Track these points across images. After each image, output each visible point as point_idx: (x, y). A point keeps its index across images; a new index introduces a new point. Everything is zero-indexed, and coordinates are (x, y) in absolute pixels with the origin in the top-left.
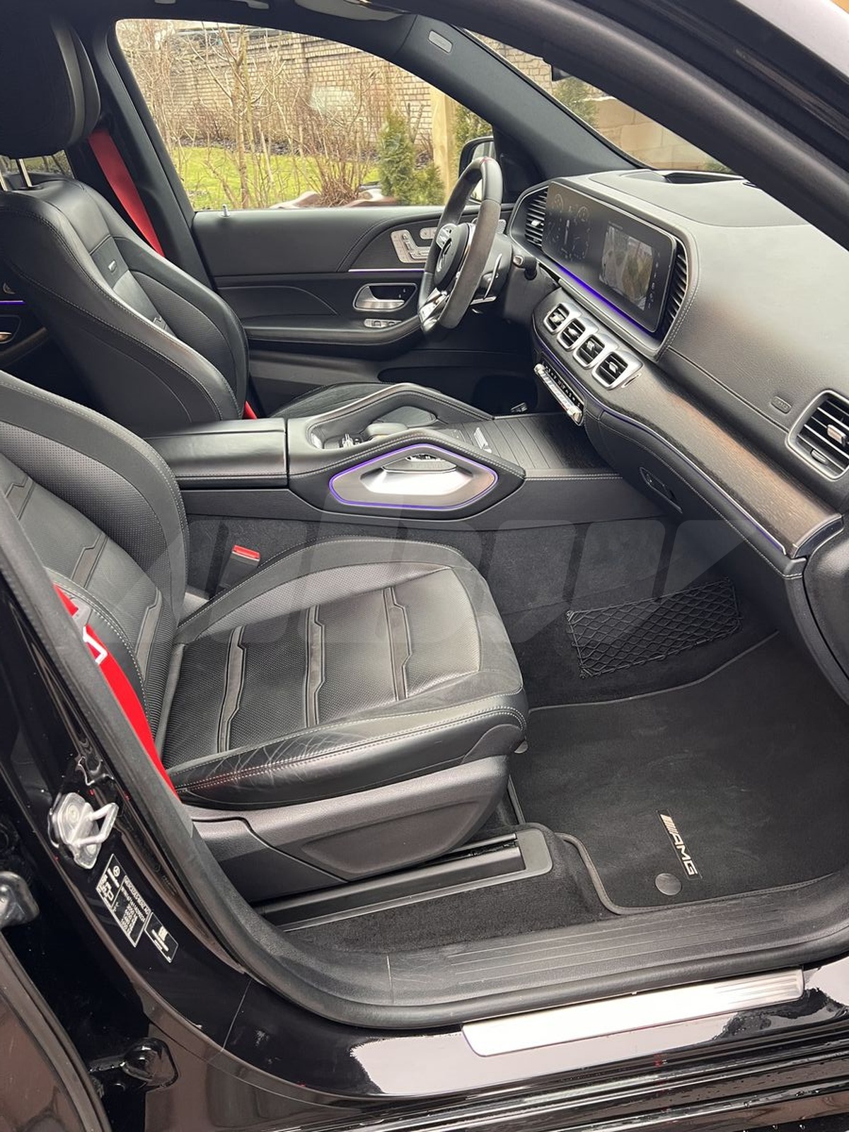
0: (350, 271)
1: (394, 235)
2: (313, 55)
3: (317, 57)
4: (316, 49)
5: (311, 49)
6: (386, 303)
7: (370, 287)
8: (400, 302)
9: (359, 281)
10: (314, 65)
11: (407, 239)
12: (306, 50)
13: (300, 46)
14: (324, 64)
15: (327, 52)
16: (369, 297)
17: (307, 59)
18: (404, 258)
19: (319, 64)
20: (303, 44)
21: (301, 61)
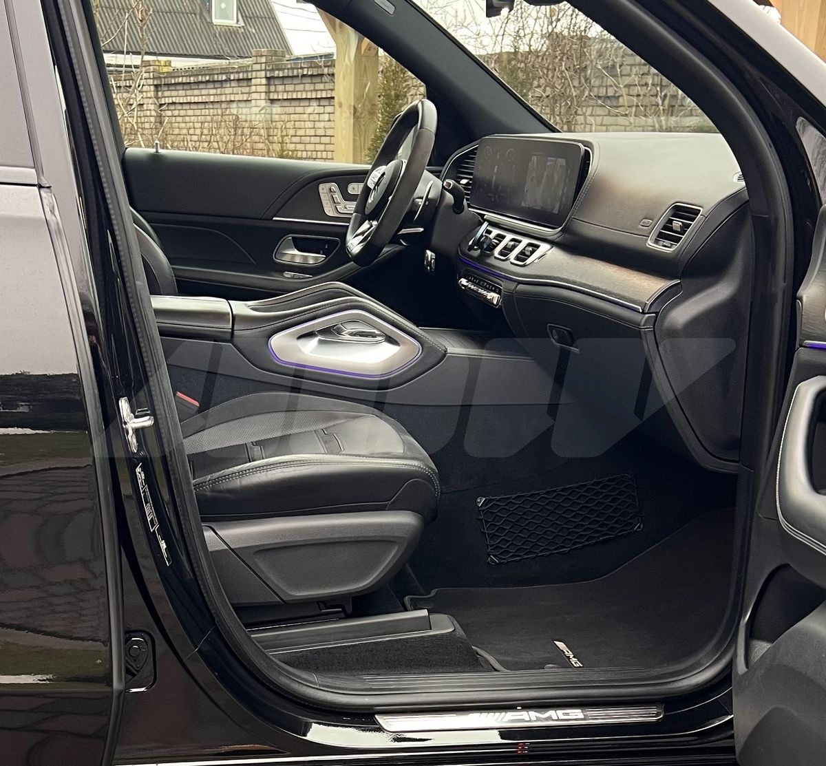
0: (274, 219)
1: (321, 186)
2: (167, 100)
3: (174, 103)
4: (174, 93)
5: (167, 94)
6: (306, 257)
7: (294, 238)
8: (321, 257)
9: (282, 231)
10: (169, 113)
11: (335, 192)
12: (160, 94)
13: (152, 88)
14: (182, 113)
15: (189, 98)
16: (289, 248)
17: (161, 105)
18: (329, 212)
19: (176, 113)
20: (156, 86)
21: (152, 107)
